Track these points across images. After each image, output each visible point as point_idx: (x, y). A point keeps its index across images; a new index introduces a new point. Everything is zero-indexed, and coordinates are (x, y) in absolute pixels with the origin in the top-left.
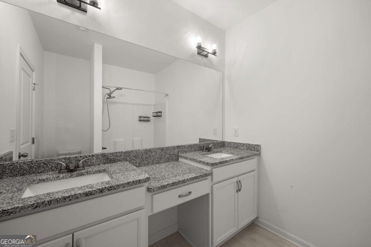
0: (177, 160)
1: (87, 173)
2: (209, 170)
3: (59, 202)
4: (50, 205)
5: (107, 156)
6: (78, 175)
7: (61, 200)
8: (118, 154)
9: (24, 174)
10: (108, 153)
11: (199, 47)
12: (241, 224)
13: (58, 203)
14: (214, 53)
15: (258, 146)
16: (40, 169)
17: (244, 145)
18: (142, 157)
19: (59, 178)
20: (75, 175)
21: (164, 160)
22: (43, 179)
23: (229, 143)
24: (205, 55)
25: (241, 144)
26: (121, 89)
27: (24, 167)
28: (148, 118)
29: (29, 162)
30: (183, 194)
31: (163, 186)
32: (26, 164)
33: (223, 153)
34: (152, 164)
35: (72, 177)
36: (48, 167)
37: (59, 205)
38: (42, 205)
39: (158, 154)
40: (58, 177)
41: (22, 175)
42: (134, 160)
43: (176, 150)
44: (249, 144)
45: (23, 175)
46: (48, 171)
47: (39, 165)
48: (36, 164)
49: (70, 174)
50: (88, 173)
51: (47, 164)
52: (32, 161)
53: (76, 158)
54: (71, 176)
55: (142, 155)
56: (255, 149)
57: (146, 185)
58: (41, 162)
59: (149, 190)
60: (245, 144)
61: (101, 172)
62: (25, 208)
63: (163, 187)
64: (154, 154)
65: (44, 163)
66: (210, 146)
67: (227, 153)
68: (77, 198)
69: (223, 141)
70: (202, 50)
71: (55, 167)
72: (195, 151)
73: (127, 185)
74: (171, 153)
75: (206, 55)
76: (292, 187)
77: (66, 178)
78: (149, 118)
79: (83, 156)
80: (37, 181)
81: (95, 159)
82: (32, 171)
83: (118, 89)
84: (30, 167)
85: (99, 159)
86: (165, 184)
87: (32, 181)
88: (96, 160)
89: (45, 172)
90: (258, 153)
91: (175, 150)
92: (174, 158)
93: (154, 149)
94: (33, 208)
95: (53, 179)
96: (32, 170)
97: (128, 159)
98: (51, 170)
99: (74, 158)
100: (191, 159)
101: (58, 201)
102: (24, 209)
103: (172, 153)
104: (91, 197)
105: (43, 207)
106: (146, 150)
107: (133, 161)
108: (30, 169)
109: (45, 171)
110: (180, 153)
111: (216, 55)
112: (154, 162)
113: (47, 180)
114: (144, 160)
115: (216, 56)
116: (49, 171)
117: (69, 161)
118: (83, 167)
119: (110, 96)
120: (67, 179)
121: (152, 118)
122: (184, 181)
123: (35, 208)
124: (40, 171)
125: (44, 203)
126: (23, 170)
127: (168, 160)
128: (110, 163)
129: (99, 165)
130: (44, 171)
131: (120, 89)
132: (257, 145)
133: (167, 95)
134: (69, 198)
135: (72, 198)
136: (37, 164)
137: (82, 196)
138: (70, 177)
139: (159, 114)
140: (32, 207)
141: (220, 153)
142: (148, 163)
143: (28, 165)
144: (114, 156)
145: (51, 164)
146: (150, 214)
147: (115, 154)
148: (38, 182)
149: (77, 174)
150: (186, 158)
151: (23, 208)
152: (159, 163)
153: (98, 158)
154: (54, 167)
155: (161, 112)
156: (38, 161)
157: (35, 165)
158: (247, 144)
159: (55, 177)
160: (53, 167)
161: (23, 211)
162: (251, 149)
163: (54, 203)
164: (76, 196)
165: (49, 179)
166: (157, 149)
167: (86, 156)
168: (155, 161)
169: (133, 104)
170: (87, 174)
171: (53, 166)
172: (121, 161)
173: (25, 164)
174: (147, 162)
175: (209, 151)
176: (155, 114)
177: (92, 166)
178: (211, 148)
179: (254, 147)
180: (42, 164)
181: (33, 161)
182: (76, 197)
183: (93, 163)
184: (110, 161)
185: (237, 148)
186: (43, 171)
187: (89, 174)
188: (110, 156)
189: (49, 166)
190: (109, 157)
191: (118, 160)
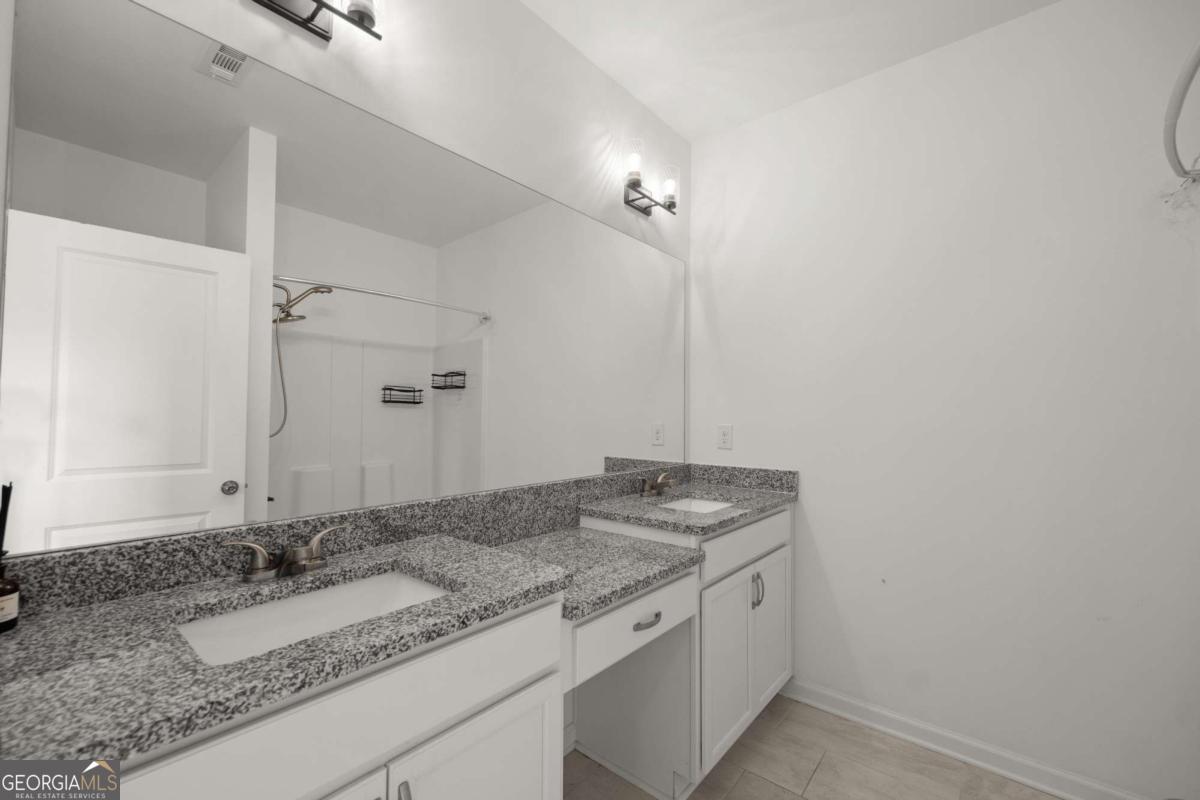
0: (575, 523)
1: (344, 575)
2: (693, 547)
3: (360, 664)
4: (337, 676)
5: (384, 517)
6: (317, 583)
7: (365, 659)
8: (417, 510)
9: (117, 593)
10: (387, 510)
11: (635, 185)
12: (761, 699)
13: (357, 668)
14: (670, 206)
15: (791, 476)
16: (174, 573)
17: (750, 473)
18: (483, 518)
19: (258, 598)
20: (309, 585)
21: (542, 525)
22: (209, 606)
23: (707, 469)
24: (644, 206)
25: (741, 471)
26: (330, 291)
27: (118, 567)
28: (414, 391)
29: (138, 548)
30: (644, 621)
31: (603, 599)
32: (128, 557)
33: (694, 498)
34: (511, 540)
35: (299, 593)
36: (199, 564)
37: (362, 671)
38: (317, 676)
39: (525, 507)
40: (258, 594)
41: (113, 599)
42: (461, 527)
43: (573, 495)
44: (765, 471)
45: (115, 596)
46: (199, 578)
47: (170, 559)
48: (161, 553)
49: (294, 582)
50: (347, 577)
51: (197, 551)
52: (148, 544)
53: (293, 528)
54: (297, 588)
55: (484, 511)
56: (782, 484)
57: (560, 596)
58: (178, 547)
59: (568, 612)
60: (754, 470)
61: (385, 571)
62: (274, 692)
63: (603, 602)
64: (515, 507)
65: (189, 551)
66: (659, 480)
67: (707, 499)
68: (403, 649)
69: (687, 463)
70: (640, 193)
71: (223, 563)
72: (622, 493)
73: (523, 600)
74: (559, 505)
75: (646, 208)
76: (884, 581)
77: (279, 598)
78: (417, 394)
79: (313, 520)
80: (189, 613)
81: (349, 529)
82: (147, 581)
83: (317, 290)
84: (140, 567)
85: (362, 528)
86: (606, 591)
87: (174, 615)
88: (352, 532)
89: (191, 583)
90: (793, 494)
91: (570, 493)
92: (568, 520)
93: (515, 490)
94: (293, 689)
95: (242, 601)
96: (147, 577)
97: (446, 526)
98: (208, 575)
99: (286, 528)
100: (627, 520)
101: (357, 662)
102: (271, 695)
103: (562, 504)
104: (439, 641)
105: (320, 683)
106: (495, 495)
107: (457, 531)
108: (138, 573)
109: (190, 580)
110: (582, 502)
111: (674, 210)
112: (515, 535)
113: (223, 608)
114: (488, 528)
115: (674, 214)
116: (202, 579)
117: (268, 538)
118: (323, 559)
119: (288, 315)
120: (283, 602)
121: (429, 394)
122: (647, 582)
123: (300, 688)
124: (172, 582)
125: (323, 671)
126: (115, 580)
127: (552, 527)
128: (392, 542)
129: (361, 549)
130: (186, 577)
131: (322, 292)
132: (790, 472)
133: (485, 319)
134: (386, 649)
135: (394, 648)
136: (163, 556)
137: (418, 642)
138: (294, 591)
139: (456, 380)
140: (293, 684)
141: (687, 500)
142: (499, 538)
143: (131, 559)
144: (405, 516)
145: (210, 552)
146: (569, 687)
147: (409, 510)
148: (192, 616)
149: (313, 582)
150: (608, 517)
151: (268, 692)
152: (528, 535)
153: (357, 526)
154: (220, 563)
155: (464, 375)
156: (166, 545)
157: (158, 560)
158: (761, 470)
159: (247, 596)
160: (217, 564)
161: (268, 702)
162: (772, 486)
163: (347, 668)
164: (403, 641)
165: (228, 602)
166: (524, 491)
167: (323, 520)
168: (517, 531)
169: (363, 345)
170: (345, 578)
171: (216, 557)
172: (425, 533)
173: (124, 556)
174: (497, 535)
175: (659, 494)
176: (440, 381)
177: (340, 552)
178: (663, 485)
179: (781, 479)
180: (181, 554)
181: (152, 545)
182: (404, 645)
183: (344, 545)
184: (394, 536)
185: (728, 482)
186: (182, 579)
187: (351, 579)
188: (394, 520)
189: (203, 560)
190: (391, 521)
191: (415, 530)
